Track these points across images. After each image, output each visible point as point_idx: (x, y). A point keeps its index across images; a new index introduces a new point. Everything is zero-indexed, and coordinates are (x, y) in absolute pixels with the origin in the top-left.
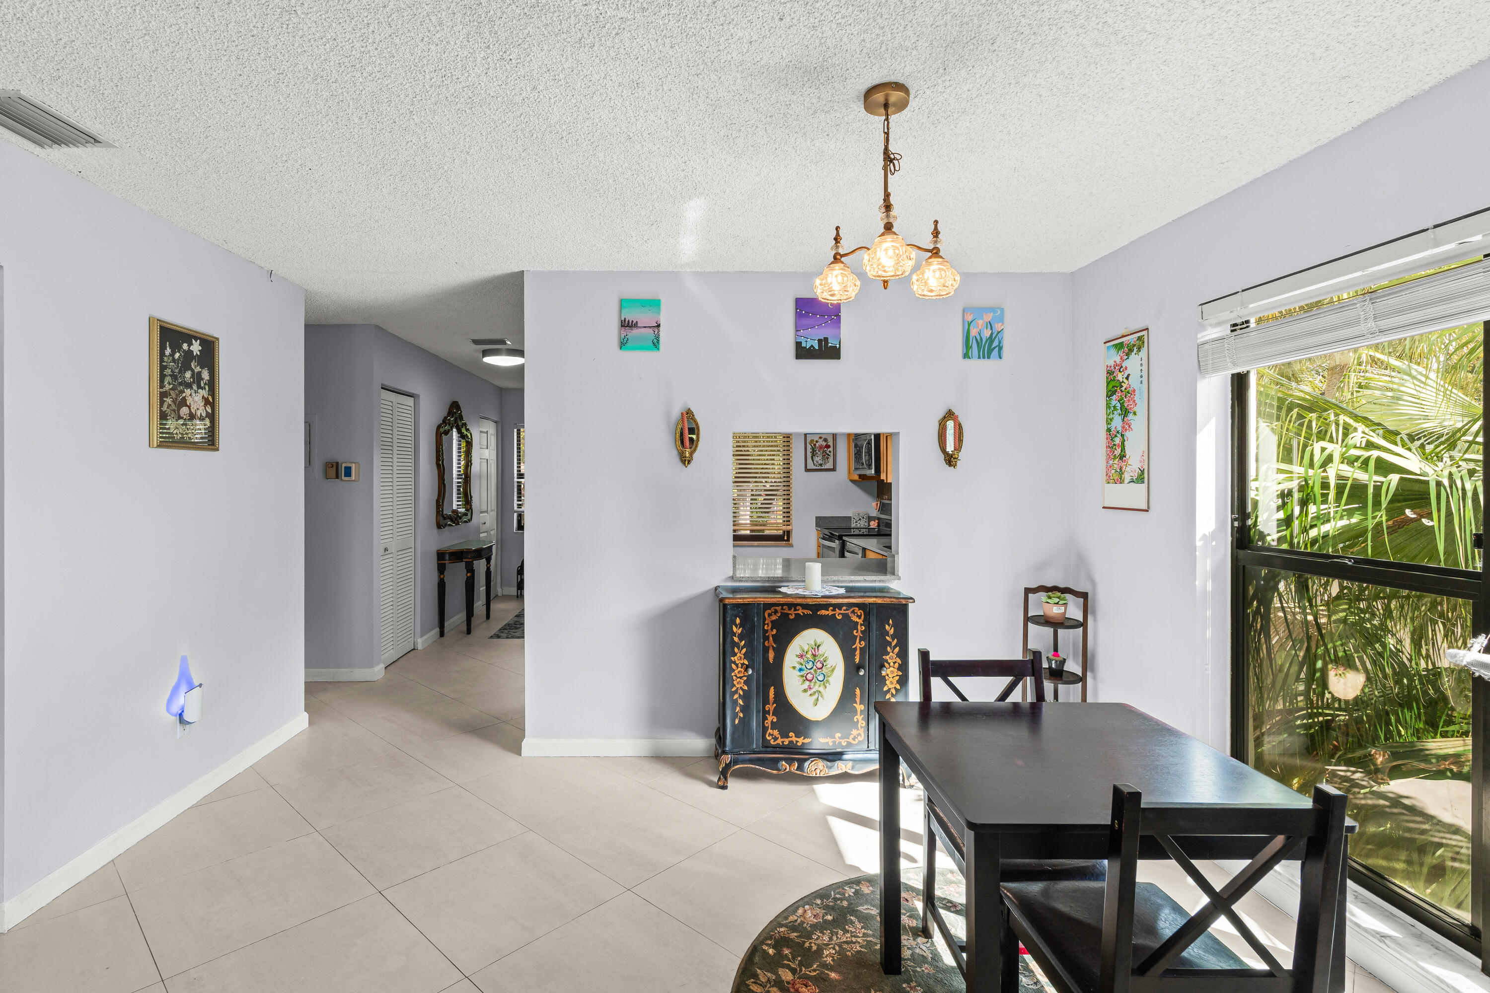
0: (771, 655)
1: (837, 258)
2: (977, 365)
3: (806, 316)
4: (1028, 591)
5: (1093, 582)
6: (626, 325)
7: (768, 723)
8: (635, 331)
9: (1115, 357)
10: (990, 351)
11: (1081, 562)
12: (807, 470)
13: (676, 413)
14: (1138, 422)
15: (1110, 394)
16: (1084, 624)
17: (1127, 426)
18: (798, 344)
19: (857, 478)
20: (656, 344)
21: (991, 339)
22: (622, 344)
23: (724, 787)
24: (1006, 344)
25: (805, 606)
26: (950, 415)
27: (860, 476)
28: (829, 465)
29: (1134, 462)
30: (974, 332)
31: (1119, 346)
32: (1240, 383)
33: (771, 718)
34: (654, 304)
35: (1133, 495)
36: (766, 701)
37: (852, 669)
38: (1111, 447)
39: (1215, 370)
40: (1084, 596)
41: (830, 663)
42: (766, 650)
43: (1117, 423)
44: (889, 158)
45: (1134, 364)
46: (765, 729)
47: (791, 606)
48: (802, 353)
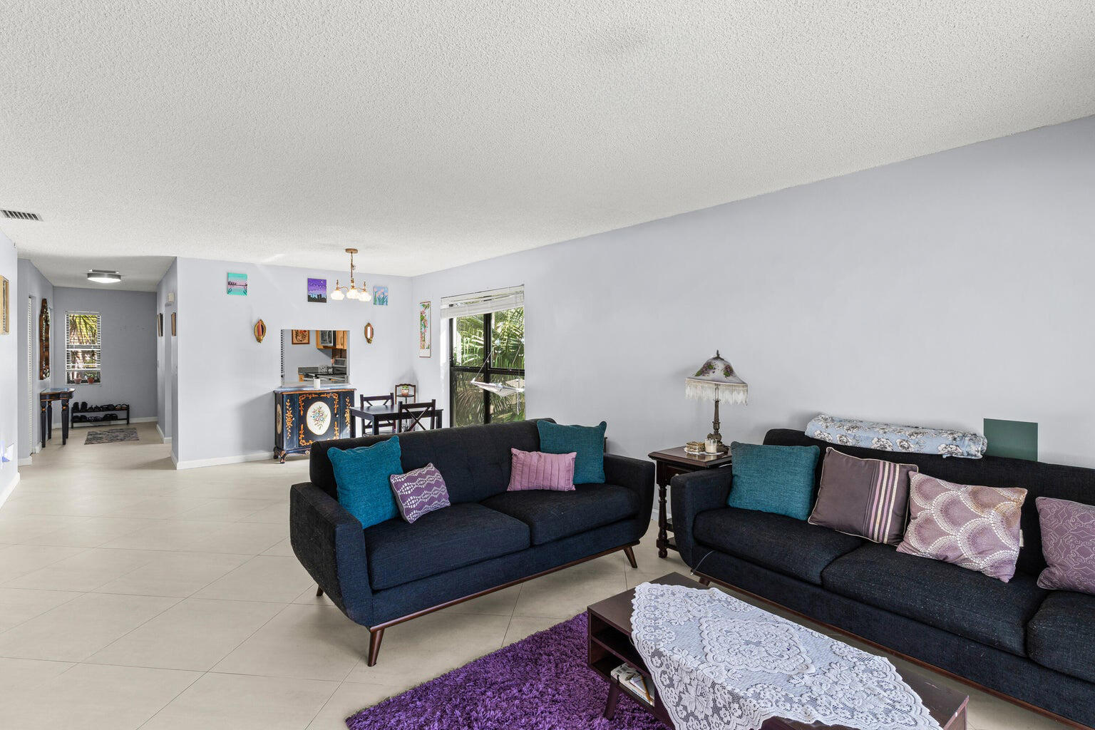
0: (302, 413)
1: (337, 289)
2: (378, 307)
3: (312, 288)
4: (396, 386)
5: (418, 382)
6: (229, 283)
7: (300, 438)
8: (235, 286)
9: (422, 309)
10: (383, 302)
11: (414, 376)
12: (293, 343)
13: (255, 321)
14: (428, 329)
15: (422, 320)
16: (414, 396)
17: (425, 331)
18: (309, 296)
19: (322, 348)
20: (245, 292)
21: (384, 298)
22: (229, 292)
23: (283, 463)
24: (389, 301)
25: (315, 394)
26: (369, 325)
27: (324, 347)
28: (306, 341)
29: (427, 343)
30: (377, 295)
31: (423, 305)
32: (451, 321)
33: (302, 436)
34: (244, 276)
35: (426, 352)
36: (300, 430)
37: (334, 415)
38: (422, 338)
39: (444, 317)
40: (414, 386)
41: (325, 414)
42: (300, 411)
43: (423, 330)
44: (352, 266)
45: (427, 311)
46: (299, 440)
47: (310, 394)
48: (310, 299)
